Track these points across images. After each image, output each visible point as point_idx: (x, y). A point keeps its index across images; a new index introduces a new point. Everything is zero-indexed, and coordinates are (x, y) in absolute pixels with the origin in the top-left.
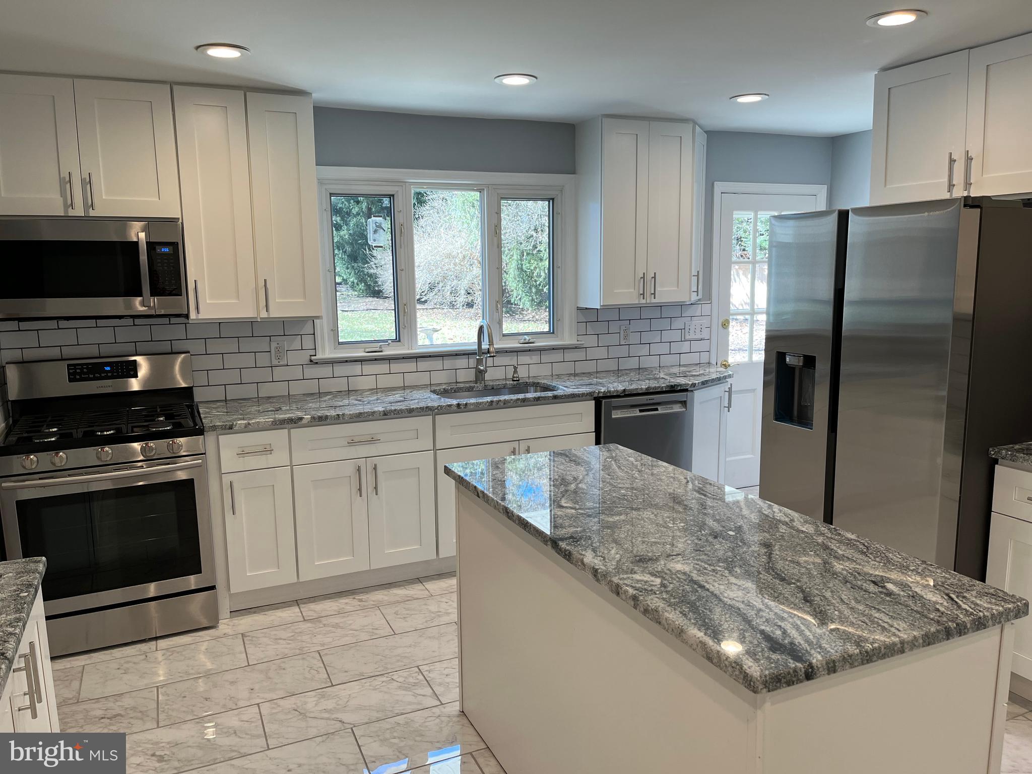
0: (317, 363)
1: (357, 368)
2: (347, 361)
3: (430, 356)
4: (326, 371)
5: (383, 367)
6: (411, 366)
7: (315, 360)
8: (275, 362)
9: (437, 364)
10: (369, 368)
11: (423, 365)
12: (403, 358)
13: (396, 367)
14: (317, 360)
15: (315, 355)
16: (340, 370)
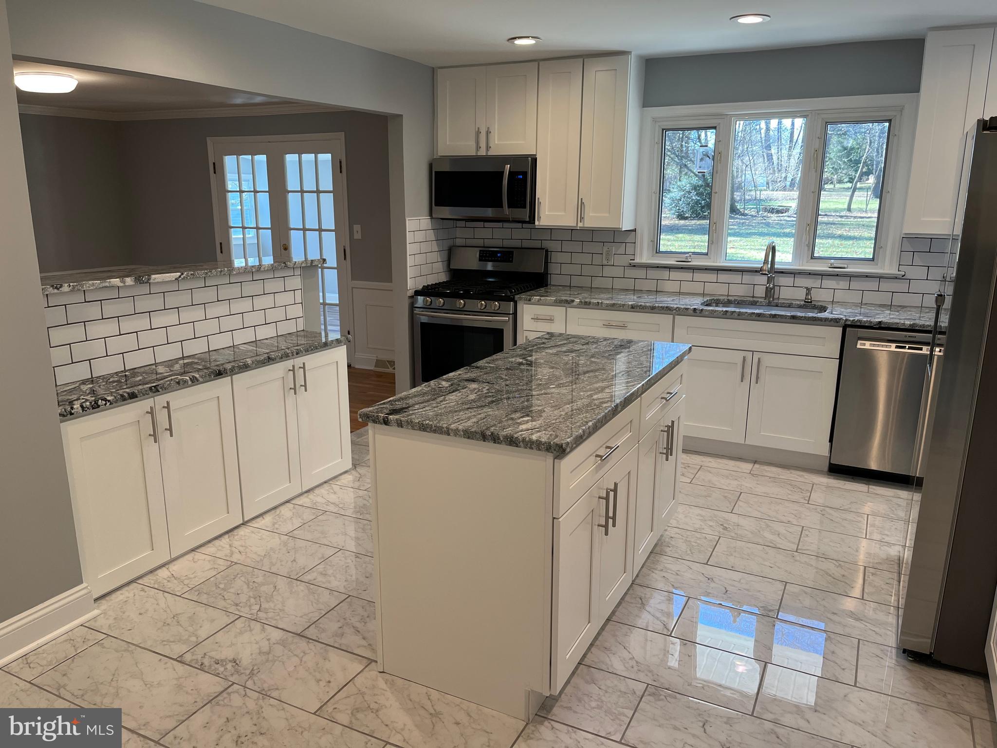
0: (634, 266)
1: (665, 274)
2: (658, 267)
3: (730, 270)
4: (641, 273)
5: (688, 275)
6: (712, 277)
7: (633, 263)
8: (605, 262)
9: (737, 278)
10: (674, 275)
11: (723, 277)
12: (706, 269)
13: (698, 276)
14: (635, 263)
15: (634, 260)
16: (652, 273)
